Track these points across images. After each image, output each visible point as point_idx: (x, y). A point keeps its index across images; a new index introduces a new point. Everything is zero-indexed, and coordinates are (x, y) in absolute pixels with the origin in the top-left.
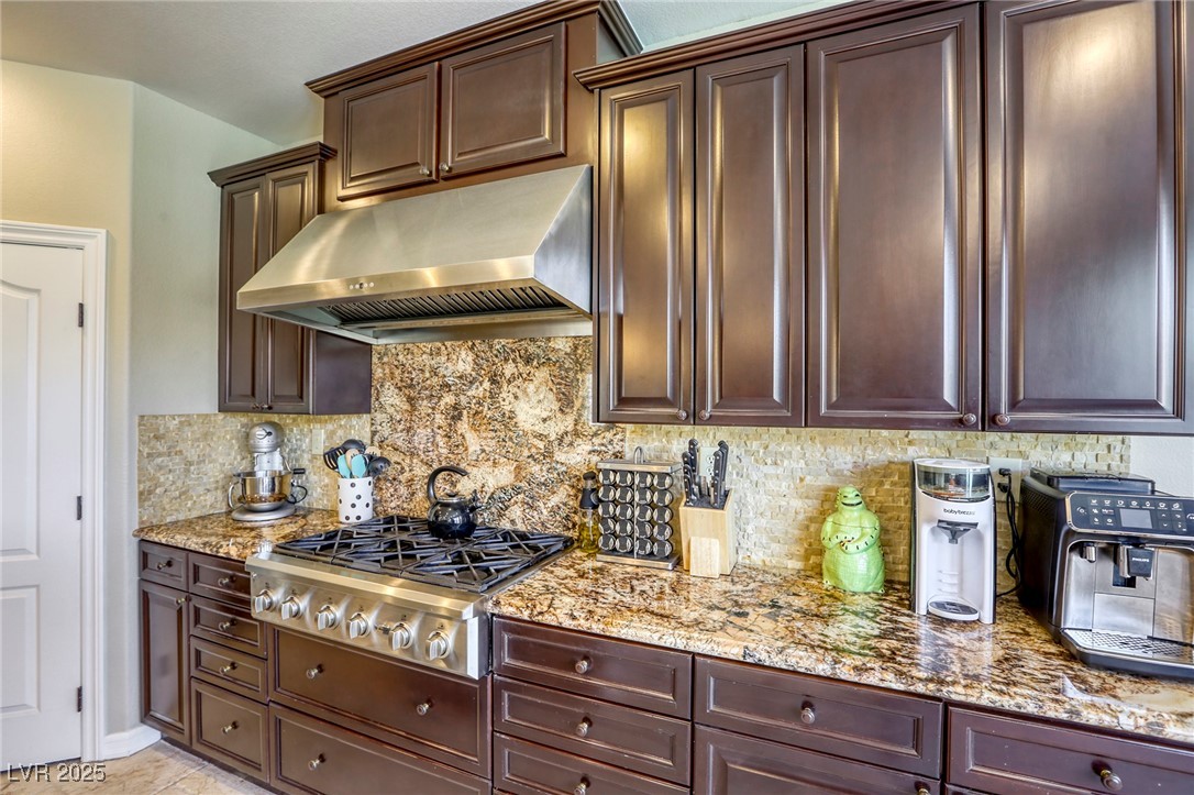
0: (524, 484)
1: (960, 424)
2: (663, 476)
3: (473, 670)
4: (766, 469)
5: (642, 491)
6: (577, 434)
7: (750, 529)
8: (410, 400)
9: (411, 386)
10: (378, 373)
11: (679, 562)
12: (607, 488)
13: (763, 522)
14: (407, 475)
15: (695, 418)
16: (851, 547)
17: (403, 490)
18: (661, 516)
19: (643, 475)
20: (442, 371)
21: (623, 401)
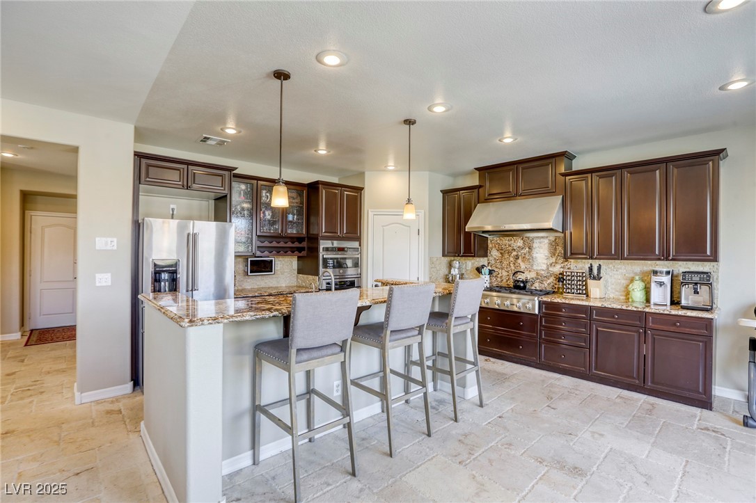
0: (539, 277)
1: (659, 259)
2: (583, 273)
3: (537, 312)
4: (614, 272)
5: (577, 277)
6: (556, 263)
7: (609, 288)
8: (501, 253)
9: (502, 250)
10: (490, 246)
11: (587, 296)
12: (567, 276)
13: (613, 286)
14: (500, 275)
15: (591, 258)
16: (636, 290)
17: (499, 279)
18: (582, 283)
19: (577, 273)
20: (512, 245)
21: (572, 254)
